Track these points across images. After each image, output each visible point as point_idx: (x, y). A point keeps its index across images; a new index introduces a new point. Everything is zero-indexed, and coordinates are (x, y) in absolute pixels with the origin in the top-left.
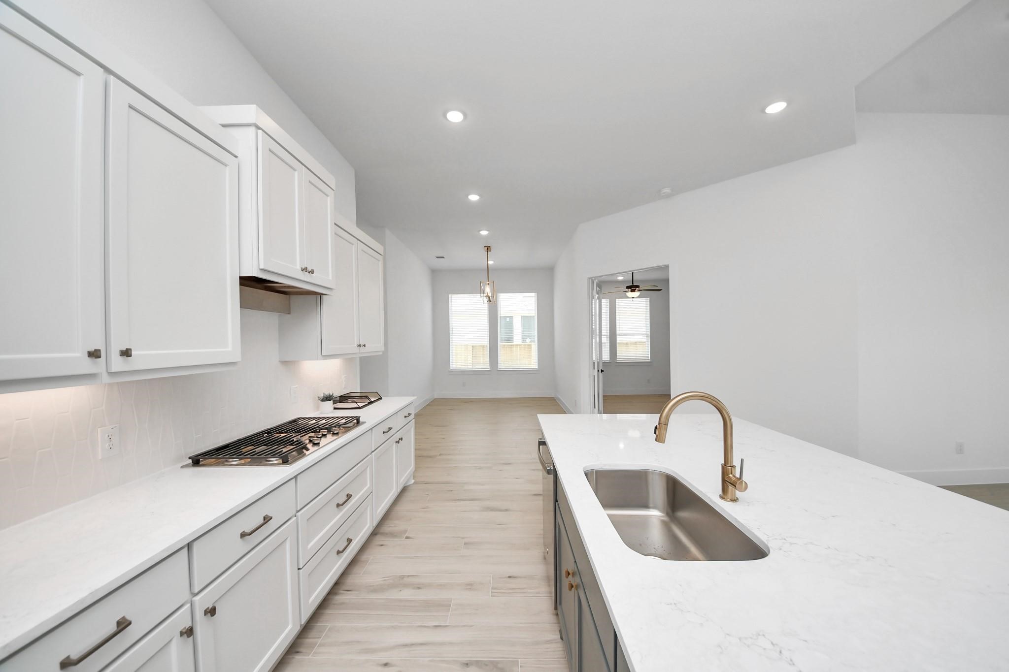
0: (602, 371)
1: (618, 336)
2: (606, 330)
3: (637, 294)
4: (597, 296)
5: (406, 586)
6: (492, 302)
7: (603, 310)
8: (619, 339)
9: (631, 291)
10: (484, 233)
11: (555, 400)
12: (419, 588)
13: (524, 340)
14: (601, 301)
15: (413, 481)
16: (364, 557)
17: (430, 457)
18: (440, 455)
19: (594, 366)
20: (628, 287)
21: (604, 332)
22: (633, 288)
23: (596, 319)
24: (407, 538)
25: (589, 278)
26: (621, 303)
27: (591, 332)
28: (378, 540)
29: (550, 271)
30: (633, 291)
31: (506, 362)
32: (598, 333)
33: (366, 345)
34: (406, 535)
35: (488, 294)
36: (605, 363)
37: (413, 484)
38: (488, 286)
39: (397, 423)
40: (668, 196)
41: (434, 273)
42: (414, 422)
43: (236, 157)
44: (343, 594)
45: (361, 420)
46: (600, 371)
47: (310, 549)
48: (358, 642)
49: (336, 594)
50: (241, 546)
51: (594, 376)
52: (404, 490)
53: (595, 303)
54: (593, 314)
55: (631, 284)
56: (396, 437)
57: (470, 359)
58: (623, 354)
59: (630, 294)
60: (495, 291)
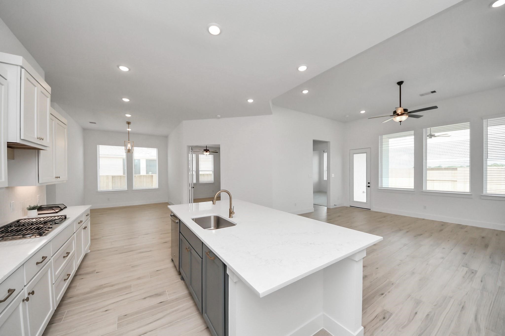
0: (193, 187)
1: (200, 172)
2: (194, 169)
3: (208, 153)
4: (191, 153)
5: (105, 287)
6: (129, 152)
7: (194, 159)
8: (200, 173)
9: (206, 152)
10: (128, 116)
11: (168, 203)
12: (113, 286)
13: (147, 173)
14: (193, 155)
15: (89, 251)
16: (73, 285)
17: (96, 239)
18: (103, 237)
19: (190, 185)
20: (204, 150)
21: (194, 170)
22: (206, 150)
23: (190, 162)
24: (97, 273)
25: (188, 146)
26: (201, 156)
27: (188, 170)
28: (78, 277)
29: (166, 137)
30: (207, 152)
31: (137, 185)
32: (191, 170)
33: (60, 177)
34: (96, 272)
35: (129, 148)
36: (194, 184)
37: (90, 252)
38: (129, 144)
39: (84, 219)
40: (219, 118)
41: (85, 130)
42: (90, 219)
43: (6, 79)
44: (67, 300)
45: (67, 217)
46: (192, 187)
47: (57, 275)
48: (87, 310)
49: (64, 301)
50: (36, 268)
51: (190, 190)
52: (86, 256)
53: (190, 155)
54: (189, 160)
55: (206, 149)
56: (84, 226)
57: (110, 184)
58: (203, 180)
59: (205, 153)
60: (132, 146)
